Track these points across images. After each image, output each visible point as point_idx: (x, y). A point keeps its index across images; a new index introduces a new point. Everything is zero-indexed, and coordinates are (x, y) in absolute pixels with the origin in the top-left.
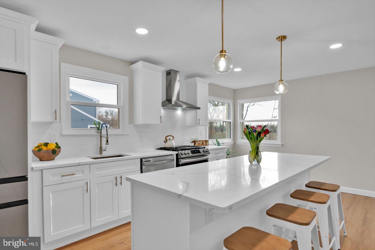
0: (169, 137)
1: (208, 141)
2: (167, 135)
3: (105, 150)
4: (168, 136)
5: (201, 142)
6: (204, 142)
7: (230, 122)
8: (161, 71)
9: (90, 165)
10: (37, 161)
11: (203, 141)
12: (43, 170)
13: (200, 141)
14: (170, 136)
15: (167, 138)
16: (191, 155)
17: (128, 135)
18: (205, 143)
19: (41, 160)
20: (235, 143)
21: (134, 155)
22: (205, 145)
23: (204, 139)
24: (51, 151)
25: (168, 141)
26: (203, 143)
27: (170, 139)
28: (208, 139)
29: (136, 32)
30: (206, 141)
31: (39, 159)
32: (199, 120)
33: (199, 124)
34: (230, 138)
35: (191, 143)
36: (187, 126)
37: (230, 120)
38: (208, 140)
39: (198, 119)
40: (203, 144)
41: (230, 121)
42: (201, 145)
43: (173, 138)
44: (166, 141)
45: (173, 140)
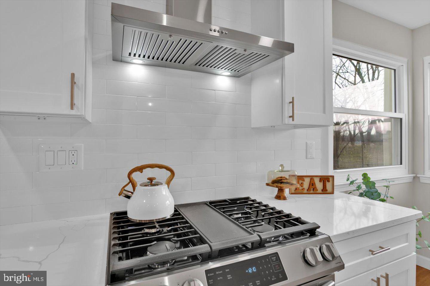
0: (149, 173)
1: (331, 179)
2: (139, 165)
4: (140, 169)
5: (307, 182)
6: (317, 181)
7: (401, 119)
11: (312, 178)
13: (301, 178)
14: (152, 166)
15: (136, 176)
18: (319, 186)
22: (320, 191)
23: (318, 172)
25: (138, 188)
26: (312, 184)
27: (151, 180)
28: (331, 172)
30: (325, 179)
32: (292, 102)
33: (293, 120)
34: (401, 164)
35: (268, 184)
36: (253, 128)
37: (400, 112)
38: (333, 177)
39: (288, 99)
40: (315, 189)
41: (398, 115)
42: (305, 191)
43: (169, 173)
44: (130, 188)
45: (168, 183)
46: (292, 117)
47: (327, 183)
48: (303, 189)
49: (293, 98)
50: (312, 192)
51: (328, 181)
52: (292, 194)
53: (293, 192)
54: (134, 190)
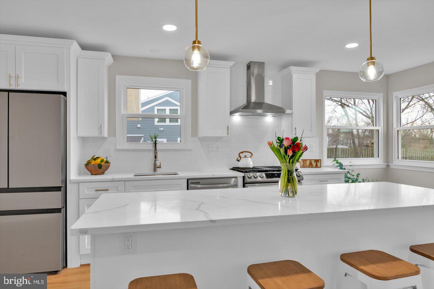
0: (245, 154)
1: (320, 161)
3: (159, 167)
4: (242, 152)
6: (313, 162)
7: (379, 130)
8: (229, 67)
9: (126, 182)
10: (89, 175)
11: (310, 160)
12: (80, 183)
13: (305, 160)
14: (245, 152)
15: (241, 155)
16: (265, 179)
17: (190, 150)
18: (314, 164)
19: (92, 174)
20: (388, 166)
21: (181, 174)
22: (314, 166)
23: (314, 158)
24: (97, 165)
25: (242, 159)
26: (311, 163)
27: (245, 156)
29: (163, 30)
30: (317, 161)
31: (90, 174)
32: (295, 129)
34: (379, 157)
38: (320, 160)
40: (312, 165)
43: (251, 154)
44: (239, 158)
45: (251, 157)
46: (296, 134)
47: (318, 163)
48: (307, 165)
49: (296, 127)
50: (310, 166)
51: (319, 162)
52: (301, 167)
53: (302, 166)
54: (241, 159)
